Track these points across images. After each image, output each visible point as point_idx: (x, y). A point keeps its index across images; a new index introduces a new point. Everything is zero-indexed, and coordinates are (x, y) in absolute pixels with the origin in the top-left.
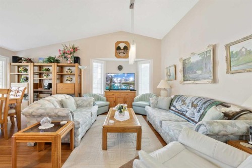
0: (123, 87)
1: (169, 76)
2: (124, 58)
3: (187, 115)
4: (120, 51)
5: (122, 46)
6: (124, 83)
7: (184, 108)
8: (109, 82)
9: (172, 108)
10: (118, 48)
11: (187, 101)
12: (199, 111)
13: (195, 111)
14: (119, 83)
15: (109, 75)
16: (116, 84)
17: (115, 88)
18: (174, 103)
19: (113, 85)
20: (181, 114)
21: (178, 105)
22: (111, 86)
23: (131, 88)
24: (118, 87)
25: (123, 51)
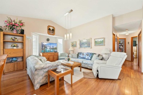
0: (51, 50)
1: (73, 45)
2: (52, 35)
3: (86, 58)
4: (50, 31)
5: (51, 28)
6: (52, 48)
7: (84, 56)
8: (44, 48)
9: (79, 57)
10: (49, 29)
11: (84, 54)
12: (90, 56)
13: (88, 56)
14: (50, 48)
15: (43, 43)
16: (48, 49)
17: (47, 51)
18: (79, 55)
19: (46, 49)
20: (84, 58)
21: (81, 56)
22: (45, 50)
23: (55, 51)
24: (49, 50)
25: (52, 31)
